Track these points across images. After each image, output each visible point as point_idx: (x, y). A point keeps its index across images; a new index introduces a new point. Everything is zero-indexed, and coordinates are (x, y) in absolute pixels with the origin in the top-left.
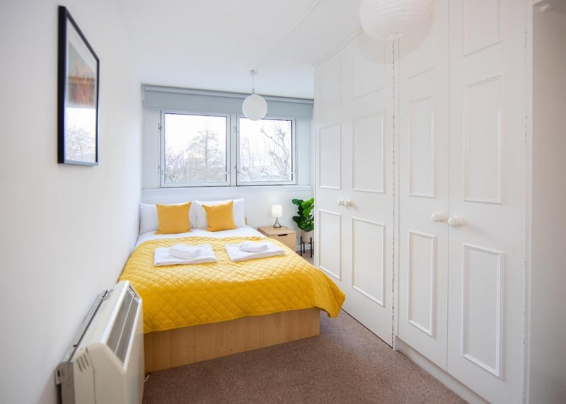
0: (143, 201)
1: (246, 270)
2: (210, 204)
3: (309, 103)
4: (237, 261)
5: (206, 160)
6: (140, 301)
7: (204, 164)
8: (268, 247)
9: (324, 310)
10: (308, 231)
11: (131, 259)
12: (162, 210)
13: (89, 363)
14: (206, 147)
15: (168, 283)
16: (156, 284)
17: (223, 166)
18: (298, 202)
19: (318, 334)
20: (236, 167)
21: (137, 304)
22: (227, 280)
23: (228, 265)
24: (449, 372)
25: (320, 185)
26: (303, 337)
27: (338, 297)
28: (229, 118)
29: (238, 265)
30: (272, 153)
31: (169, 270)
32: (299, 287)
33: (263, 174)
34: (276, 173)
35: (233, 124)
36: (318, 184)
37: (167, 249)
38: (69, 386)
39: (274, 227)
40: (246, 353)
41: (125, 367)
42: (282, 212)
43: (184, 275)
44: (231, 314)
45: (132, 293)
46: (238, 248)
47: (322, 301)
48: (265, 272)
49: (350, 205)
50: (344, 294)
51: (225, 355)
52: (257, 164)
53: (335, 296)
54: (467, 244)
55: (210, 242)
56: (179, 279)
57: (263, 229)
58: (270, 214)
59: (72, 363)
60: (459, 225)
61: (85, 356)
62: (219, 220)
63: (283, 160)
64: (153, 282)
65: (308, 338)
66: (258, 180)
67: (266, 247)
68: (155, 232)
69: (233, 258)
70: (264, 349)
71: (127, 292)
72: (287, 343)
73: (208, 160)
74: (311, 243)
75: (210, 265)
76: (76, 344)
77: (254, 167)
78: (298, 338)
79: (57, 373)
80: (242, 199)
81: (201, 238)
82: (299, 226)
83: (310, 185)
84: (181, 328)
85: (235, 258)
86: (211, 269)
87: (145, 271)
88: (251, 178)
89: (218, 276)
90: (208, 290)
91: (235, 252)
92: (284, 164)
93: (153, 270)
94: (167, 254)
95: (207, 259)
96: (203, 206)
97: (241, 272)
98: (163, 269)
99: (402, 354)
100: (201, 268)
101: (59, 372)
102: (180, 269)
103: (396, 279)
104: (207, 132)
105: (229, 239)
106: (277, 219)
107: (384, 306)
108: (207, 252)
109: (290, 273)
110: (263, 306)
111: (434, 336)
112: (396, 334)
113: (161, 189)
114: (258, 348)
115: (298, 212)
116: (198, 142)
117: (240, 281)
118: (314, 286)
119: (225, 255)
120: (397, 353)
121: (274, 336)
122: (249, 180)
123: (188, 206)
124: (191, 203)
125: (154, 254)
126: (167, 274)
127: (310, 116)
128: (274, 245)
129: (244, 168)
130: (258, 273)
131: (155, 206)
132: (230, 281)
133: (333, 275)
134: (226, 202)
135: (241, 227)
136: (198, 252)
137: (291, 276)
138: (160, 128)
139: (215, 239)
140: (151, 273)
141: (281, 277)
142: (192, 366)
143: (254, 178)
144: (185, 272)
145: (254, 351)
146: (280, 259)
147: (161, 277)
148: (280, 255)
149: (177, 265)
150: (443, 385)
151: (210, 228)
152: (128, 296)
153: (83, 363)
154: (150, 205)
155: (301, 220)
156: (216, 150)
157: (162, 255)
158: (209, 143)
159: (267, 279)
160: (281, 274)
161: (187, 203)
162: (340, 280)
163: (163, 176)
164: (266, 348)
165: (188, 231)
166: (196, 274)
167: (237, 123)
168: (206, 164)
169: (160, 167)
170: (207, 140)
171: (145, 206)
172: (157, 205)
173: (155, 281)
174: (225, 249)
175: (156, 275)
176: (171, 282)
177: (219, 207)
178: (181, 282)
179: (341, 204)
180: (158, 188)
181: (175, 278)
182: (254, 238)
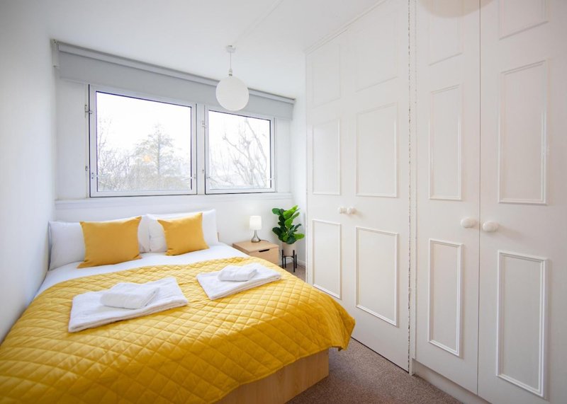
0: (55, 218)
1: (234, 311)
2: (169, 218)
4: (219, 299)
7: (156, 172)
8: (258, 270)
10: (291, 243)
14: (159, 154)
15: (97, 365)
16: (70, 374)
18: (279, 212)
19: (327, 374)
20: (204, 171)
22: (208, 335)
23: (207, 308)
24: (479, 395)
25: (313, 191)
27: (347, 324)
28: (194, 108)
29: (220, 304)
31: (100, 336)
32: (309, 324)
36: (311, 190)
37: (98, 295)
39: (252, 242)
42: (260, 223)
43: (130, 340)
44: (218, 390)
46: (216, 278)
47: (336, 338)
48: (262, 311)
49: (354, 212)
53: (345, 324)
55: (174, 272)
56: (120, 351)
57: (240, 246)
58: (247, 226)
63: (249, 169)
64: (62, 371)
67: (255, 273)
68: (78, 264)
69: (211, 294)
73: (161, 168)
74: (293, 257)
75: (178, 313)
78: (306, 389)
80: (213, 210)
81: (159, 269)
82: (281, 238)
83: (290, 192)
86: (178, 320)
87: (47, 348)
89: (192, 331)
90: (177, 360)
91: (214, 284)
92: (249, 172)
93: (65, 343)
94: (97, 304)
95: (172, 303)
96: (159, 221)
97: (229, 317)
98: (88, 337)
99: (419, 378)
102: (122, 330)
103: (413, 295)
104: (159, 136)
105: (201, 265)
106: (255, 232)
107: (398, 326)
108: (170, 292)
109: (296, 305)
110: (266, 364)
111: (462, 357)
112: (412, 352)
113: (90, 200)
115: (279, 223)
116: (148, 146)
117: (229, 332)
119: (197, 290)
120: (414, 378)
123: (136, 222)
124: (140, 218)
125: (70, 308)
126: (96, 345)
127: (289, 118)
130: (254, 313)
131: (79, 224)
132: (214, 336)
134: (192, 215)
135: (214, 245)
136: (155, 294)
137: (298, 311)
138: (89, 112)
139: (180, 268)
140: (59, 350)
141: (286, 313)
144: (132, 335)
146: (278, 287)
147: (82, 355)
148: (276, 280)
149: (117, 322)
151: (171, 251)
155: (281, 232)
156: (172, 157)
157: (87, 308)
158: (162, 149)
159: (268, 322)
160: (284, 310)
161: (134, 218)
162: (341, 299)
163: (94, 182)
166: (152, 336)
167: (206, 116)
168: (159, 173)
169: (88, 168)
170: (159, 146)
171: (60, 226)
172: (81, 223)
173: (66, 368)
174: (197, 281)
175: (70, 353)
176: (102, 362)
177: (184, 221)
178: (124, 358)
179: (343, 212)
180: (84, 199)
181: (111, 353)
182: (234, 259)
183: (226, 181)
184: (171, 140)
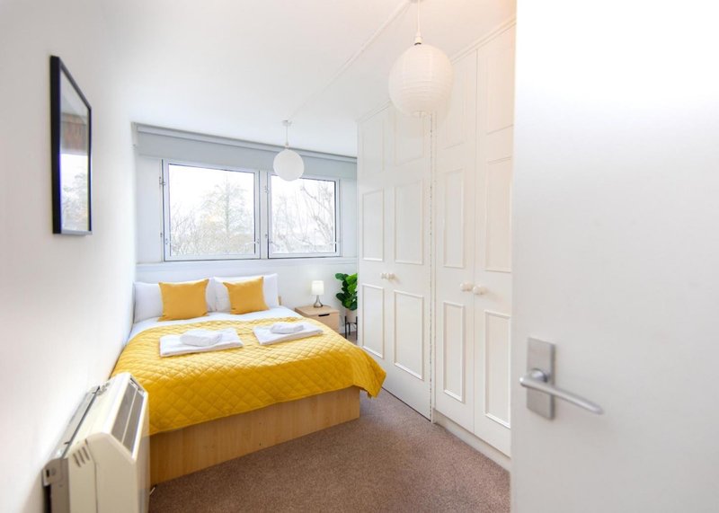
0: (139, 280)
1: (277, 352)
2: (234, 281)
3: (351, 161)
4: (267, 345)
5: (227, 226)
6: (146, 395)
7: (224, 230)
8: (305, 327)
9: (363, 389)
10: (353, 309)
11: (124, 353)
12: (168, 290)
13: (90, 456)
14: (227, 208)
15: (181, 374)
16: (165, 377)
17: (250, 233)
18: (343, 277)
19: (358, 416)
20: (267, 236)
21: (142, 398)
22: (255, 365)
23: (257, 350)
24: (475, 433)
25: (363, 257)
26: (342, 422)
27: (378, 375)
28: (257, 175)
29: (268, 348)
30: (316, 218)
31: (182, 360)
32: (336, 367)
33: (304, 243)
34: (321, 242)
35: (263, 184)
36: (361, 256)
37: (177, 337)
38: (61, 486)
39: (315, 307)
40: (278, 446)
41: (135, 455)
42: (323, 288)
43: (202, 363)
44: (260, 401)
45: (134, 385)
46: (268, 331)
47: (361, 379)
48: (299, 354)
49: (392, 277)
50: (385, 371)
51: (252, 451)
52: (297, 230)
53: (376, 375)
54: (488, 311)
55: (234, 325)
56: (195, 368)
57: (301, 310)
58: (309, 292)
59: (67, 459)
60: (482, 294)
61: (84, 449)
62: (246, 300)
63: (329, 227)
64: (160, 375)
65: (347, 422)
66: (298, 251)
67: (301, 328)
68: (158, 318)
69: (262, 341)
70: (298, 439)
71: (129, 385)
72: (324, 430)
73: (231, 225)
74: (356, 324)
75: (235, 351)
76: (68, 440)
77: (293, 234)
79: (45, 473)
80: (275, 275)
81: (223, 323)
82: (344, 304)
83: (354, 257)
84: (197, 425)
85: (264, 341)
86: (235, 355)
87: (149, 364)
88: (289, 249)
89: (243, 362)
90: (232, 377)
91: (265, 334)
93: (159, 362)
94: (179, 342)
95: (231, 344)
96: (225, 284)
97: (272, 356)
98: (173, 360)
99: (440, 426)
100: (223, 355)
101: (48, 472)
103: (433, 351)
104: (228, 186)
105: (258, 322)
106: (318, 297)
107: (423, 379)
108: (230, 336)
109: (328, 352)
110: (297, 390)
111: (464, 402)
112: (433, 406)
113: (165, 264)
114: (291, 438)
115: (342, 289)
116: (215, 199)
117: (269, 364)
118: (353, 365)
119: (253, 339)
120: (435, 425)
121: (310, 422)
122: (287, 252)
123: (205, 284)
124: (208, 281)
125: (159, 344)
126: (179, 364)
128: (311, 325)
129: (279, 236)
130: (292, 355)
131: (158, 285)
132: (259, 365)
133: (376, 354)
134: (254, 279)
135: (274, 307)
136: (219, 338)
137: (328, 356)
138: (163, 184)
139: (241, 323)
140: (156, 365)
141: (318, 357)
142: (211, 469)
143: (293, 249)
144: (203, 361)
145: (287, 442)
146: (317, 339)
147: (171, 368)
148: (318, 334)
149: (192, 353)
150: (472, 447)
151: (234, 310)
152: (130, 390)
153: (81, 456)
154: (150, 285)
155: (345, 298)
157: (171, 342)
158: (231, 201)
159: (301, 361)
160: (317, 354)
161: (202, 280)
162: (383, 359)
163: (167, 247)
164: (301, 438)
165: (204, 315)
166: (216, 362)
167: (268, 181)
168: (228, 230)
169: (163, 235)
170: (228, 197)
171: (142, 285)
172: (160, 284)
173: (162, 373)
174: (253, 333)
175: (163, 366)
176: (184, 373)
177: (246, 284)
178: (197, 371)
179: (384, 277)
180: (160, 262)
181: (189, 368)
182: (289, 318)
183: (303, 241)
184: (242, 190)
